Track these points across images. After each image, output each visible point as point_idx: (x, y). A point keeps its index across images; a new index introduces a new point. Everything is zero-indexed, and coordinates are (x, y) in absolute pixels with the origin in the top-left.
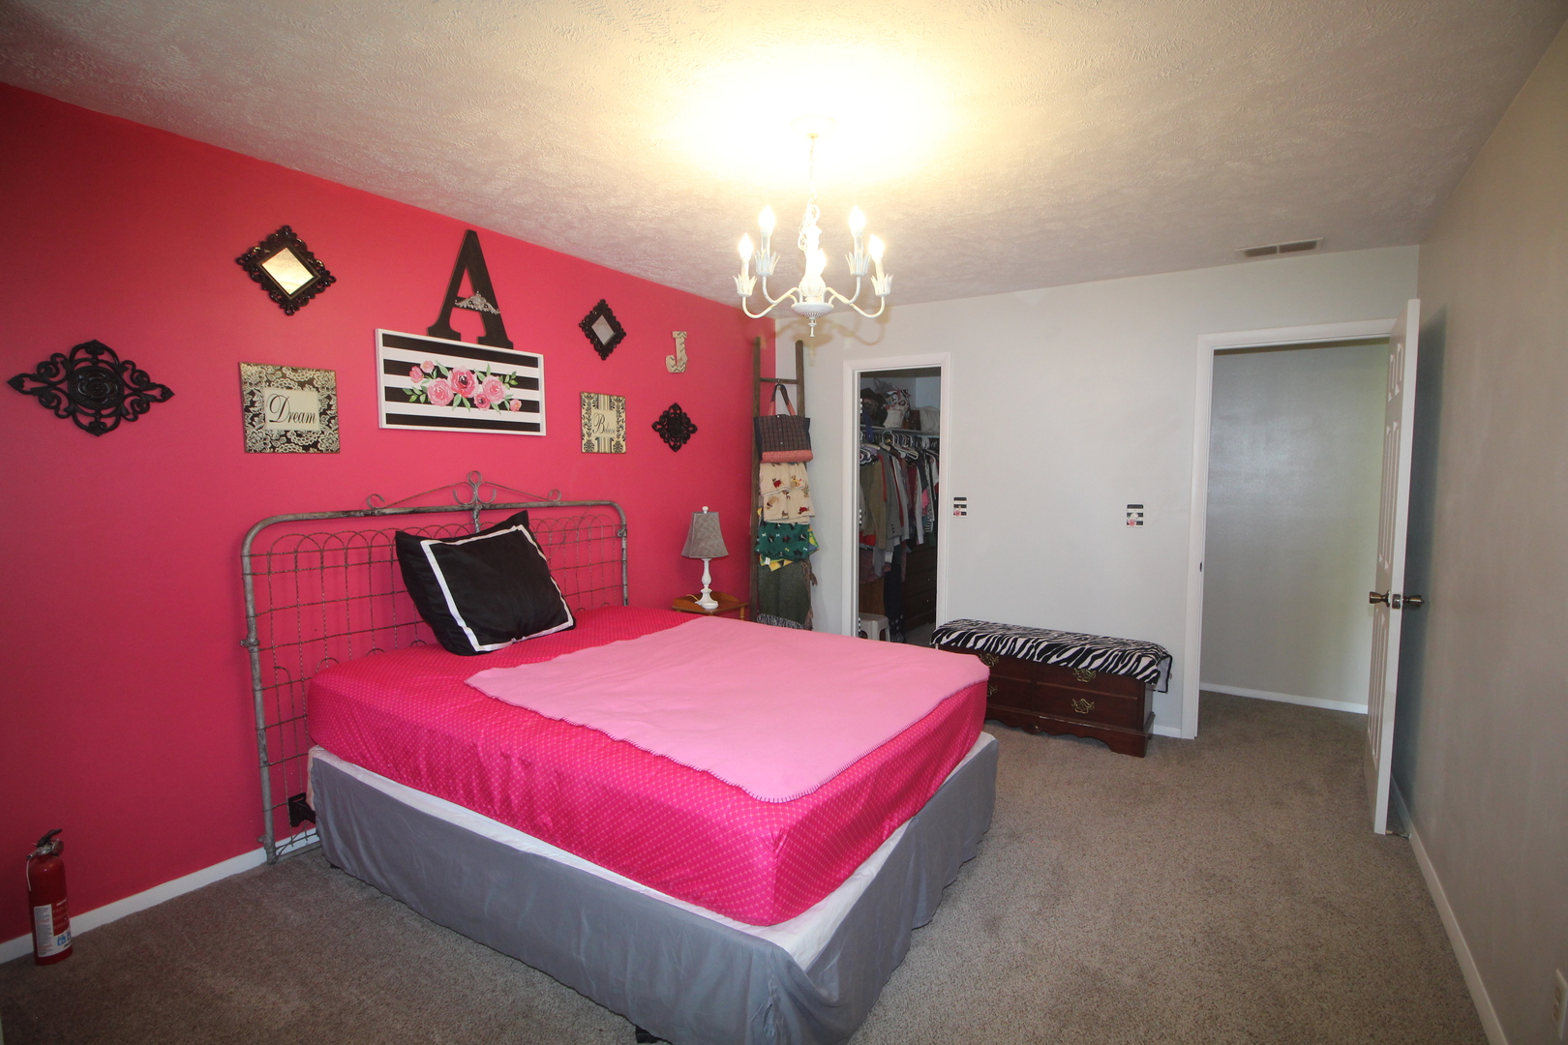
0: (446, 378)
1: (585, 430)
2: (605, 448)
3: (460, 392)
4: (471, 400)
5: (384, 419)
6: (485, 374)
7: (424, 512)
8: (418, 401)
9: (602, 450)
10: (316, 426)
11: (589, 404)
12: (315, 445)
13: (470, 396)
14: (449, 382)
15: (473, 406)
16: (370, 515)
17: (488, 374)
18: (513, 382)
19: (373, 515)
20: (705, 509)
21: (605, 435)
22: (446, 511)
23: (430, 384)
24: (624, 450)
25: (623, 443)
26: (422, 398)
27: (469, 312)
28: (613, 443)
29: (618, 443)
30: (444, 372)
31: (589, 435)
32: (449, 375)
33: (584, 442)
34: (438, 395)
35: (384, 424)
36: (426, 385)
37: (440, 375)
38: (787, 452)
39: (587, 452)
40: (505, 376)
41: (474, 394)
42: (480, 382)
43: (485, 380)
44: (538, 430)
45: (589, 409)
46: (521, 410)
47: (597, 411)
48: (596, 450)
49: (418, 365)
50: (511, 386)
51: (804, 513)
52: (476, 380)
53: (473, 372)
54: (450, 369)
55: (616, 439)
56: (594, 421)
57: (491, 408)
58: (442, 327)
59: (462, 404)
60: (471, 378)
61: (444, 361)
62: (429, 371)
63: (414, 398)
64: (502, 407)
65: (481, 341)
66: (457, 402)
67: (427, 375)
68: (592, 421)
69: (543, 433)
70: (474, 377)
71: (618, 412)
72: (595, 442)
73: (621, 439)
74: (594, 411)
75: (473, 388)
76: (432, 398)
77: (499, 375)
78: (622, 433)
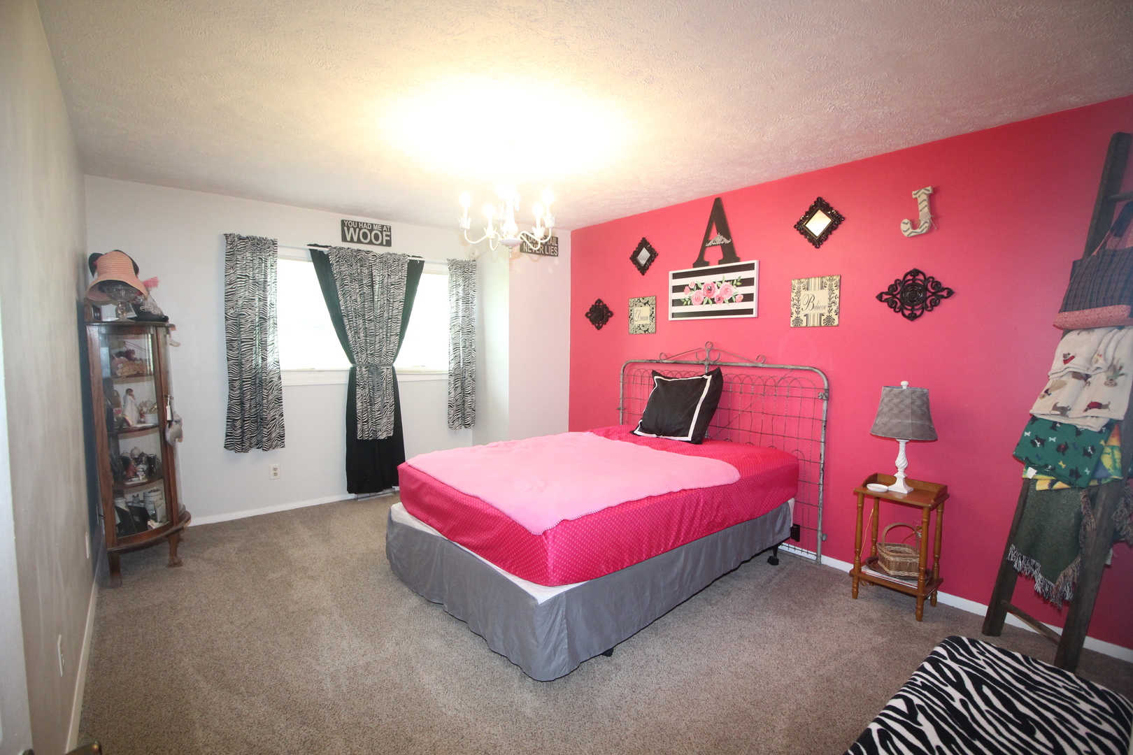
0: (700, 289)
1: (794, 310)
2: (814, 322)
3: (707, 296)
4: (713, 300)
5: (670, 315)
6: (721, 282)
7: (679, 363)
8: (687, 305)
9: (811, 324)
10: (648, 322)
11: (799, 288)
12: (647, 330)
13: (712, 297)
14: (702, 291)
15: (714, 303)
16: (658, 363)
17: (723, 282)
18: (739, 284)
19: (659, 363)
20: (904, 384)
21: (814, 311)
22: (690, 364)
23: (693, 294)
24: (836, 322)
25: (836, 318)
26: (689, 303)
27: (713, 248)
28: (823, 318)
29: (829, 318)
30: (700, 286)
31: (798, 313)
32: (702, 287)
33: (792, 319)
34: (696, 300)
35: (670, 318)
36: (691, 295)
37: (698, 288)
38: (1087, 312)
39: (795, 327)
40: (733, 281)
41: (714, 296)
42: (719, 288)
43: (721, 286)
44: (752, 313)
45: (799, 292)
46: (743, 301)
47: (807, 292)
48: (804, 324)
49: (688, 285)
50: (737, 286)
51: (1094, 412)
52: (716, 287)
53: (715, 283)
54: (703, 284)
55: (827, 314)
56: (804, 300)
57: (724, 302)
58: (700, 261)
59: (708, 303)
60: (714, 286)
61: (698, 280)
62: (692, 287)
63: (685, 303)
64: (731, 301)
65: (720, 262)
66: (705, 302)
67: (692, 290)
68: (801, 302)
69: (754, 315)
70: (715, 285)
71: (831, 290)
72: (804, 319)
73: (833, 314)
74: (803, 293)
75: (714, 292)
76: (693, 302)
77: (730, 281)
78: (834, 308)
